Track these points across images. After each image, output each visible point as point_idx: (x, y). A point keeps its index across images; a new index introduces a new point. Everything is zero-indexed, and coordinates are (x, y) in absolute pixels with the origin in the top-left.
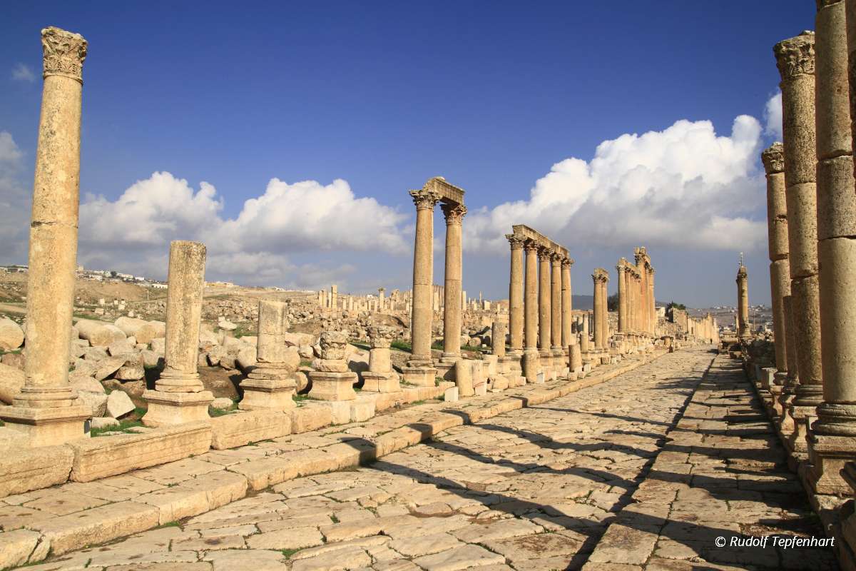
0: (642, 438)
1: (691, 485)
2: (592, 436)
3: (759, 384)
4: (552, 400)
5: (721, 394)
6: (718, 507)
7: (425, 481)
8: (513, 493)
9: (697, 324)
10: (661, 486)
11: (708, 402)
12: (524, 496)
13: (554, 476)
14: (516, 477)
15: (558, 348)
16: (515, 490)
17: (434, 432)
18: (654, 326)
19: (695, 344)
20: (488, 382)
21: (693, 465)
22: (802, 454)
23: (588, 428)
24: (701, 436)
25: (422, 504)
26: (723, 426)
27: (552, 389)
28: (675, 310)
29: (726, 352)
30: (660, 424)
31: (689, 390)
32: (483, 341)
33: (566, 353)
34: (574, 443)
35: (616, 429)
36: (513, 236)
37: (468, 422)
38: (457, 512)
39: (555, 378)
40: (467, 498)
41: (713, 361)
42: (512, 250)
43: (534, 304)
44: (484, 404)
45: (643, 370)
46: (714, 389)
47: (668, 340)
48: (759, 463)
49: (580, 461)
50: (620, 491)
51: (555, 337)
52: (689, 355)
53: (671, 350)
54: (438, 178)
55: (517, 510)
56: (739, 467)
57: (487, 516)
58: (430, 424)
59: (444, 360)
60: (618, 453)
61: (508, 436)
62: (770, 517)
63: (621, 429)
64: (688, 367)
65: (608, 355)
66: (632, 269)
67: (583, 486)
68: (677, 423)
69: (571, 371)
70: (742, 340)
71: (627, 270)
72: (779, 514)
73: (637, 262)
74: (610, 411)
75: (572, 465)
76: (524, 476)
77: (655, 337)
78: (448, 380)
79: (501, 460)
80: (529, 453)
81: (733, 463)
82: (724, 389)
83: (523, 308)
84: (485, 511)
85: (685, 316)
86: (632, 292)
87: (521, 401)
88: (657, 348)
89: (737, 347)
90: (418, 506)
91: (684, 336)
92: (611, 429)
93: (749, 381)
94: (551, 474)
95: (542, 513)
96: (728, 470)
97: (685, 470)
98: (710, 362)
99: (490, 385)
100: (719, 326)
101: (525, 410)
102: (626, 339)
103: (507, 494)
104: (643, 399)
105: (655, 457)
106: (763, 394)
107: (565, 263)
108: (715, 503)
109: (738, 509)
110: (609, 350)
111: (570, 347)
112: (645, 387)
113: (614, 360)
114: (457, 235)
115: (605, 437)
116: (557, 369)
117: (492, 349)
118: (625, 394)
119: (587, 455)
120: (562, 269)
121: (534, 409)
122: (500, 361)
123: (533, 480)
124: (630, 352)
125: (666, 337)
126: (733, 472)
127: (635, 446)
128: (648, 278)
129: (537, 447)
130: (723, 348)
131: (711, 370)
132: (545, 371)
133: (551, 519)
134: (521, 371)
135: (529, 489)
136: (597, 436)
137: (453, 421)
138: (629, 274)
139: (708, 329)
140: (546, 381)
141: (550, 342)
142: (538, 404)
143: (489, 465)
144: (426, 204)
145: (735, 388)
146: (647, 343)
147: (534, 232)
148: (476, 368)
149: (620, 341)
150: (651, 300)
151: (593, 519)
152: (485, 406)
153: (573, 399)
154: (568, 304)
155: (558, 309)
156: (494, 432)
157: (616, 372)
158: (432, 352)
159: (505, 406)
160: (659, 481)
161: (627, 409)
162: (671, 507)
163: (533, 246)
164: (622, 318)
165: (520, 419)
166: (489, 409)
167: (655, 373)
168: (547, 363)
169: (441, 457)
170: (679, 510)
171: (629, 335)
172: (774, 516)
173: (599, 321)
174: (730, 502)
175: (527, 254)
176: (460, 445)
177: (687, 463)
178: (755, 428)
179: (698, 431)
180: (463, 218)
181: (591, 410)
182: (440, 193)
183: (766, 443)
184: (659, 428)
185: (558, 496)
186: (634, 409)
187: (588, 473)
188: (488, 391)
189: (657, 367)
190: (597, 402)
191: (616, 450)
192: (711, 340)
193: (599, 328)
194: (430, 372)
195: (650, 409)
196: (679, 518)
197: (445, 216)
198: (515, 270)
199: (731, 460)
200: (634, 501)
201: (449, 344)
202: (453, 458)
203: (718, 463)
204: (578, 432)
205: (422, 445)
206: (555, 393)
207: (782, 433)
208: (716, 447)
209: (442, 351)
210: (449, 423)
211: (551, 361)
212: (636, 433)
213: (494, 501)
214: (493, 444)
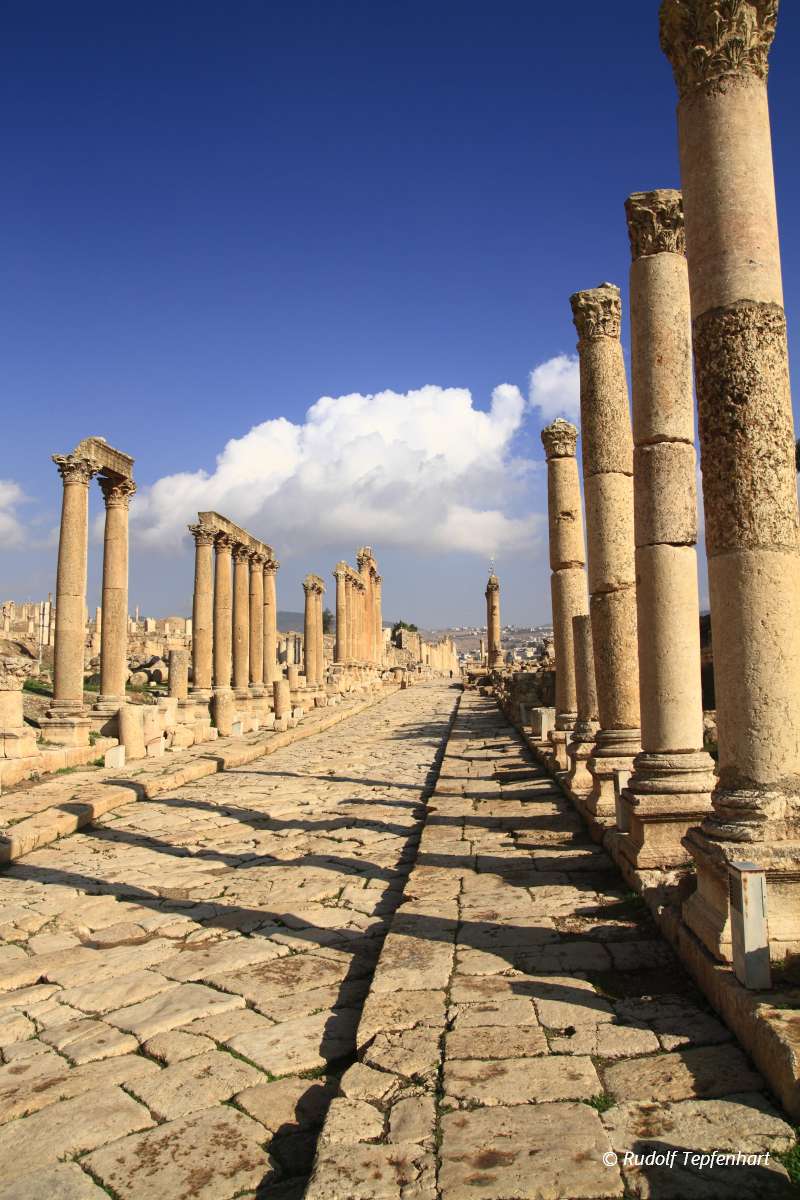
0: (392, 808)
1: (478, 871)
2: (325, 809)
3: (528, 730)
4: (256, 759)
5: (480, 743)
6: (519, 897)
7: (94, 891)
8: (232, 899)
9: (434, 650)
10: (438, 874)
11: (467, 755)
12: (249, 902)
13: (286, 870)
14: (230, 875)
15: (259, 686)
16: (233, 894)
17: (96, 815)
18: (380, 655)
19: (431, 677)
20: (166, 735)
21: (472, 843)
22: (607, 819)
23: (315, 797)
24: (470, 802)
25: (99, 927)
26: (494, 787)
27: (255, 744)
28: (405, 633)
29: (474, 688)
30: (410, 787)
31: (438, 740)
32: (151, 678)
33: (269, 692)
34: (301, 820)
35: (353, 797)
36: (199, 527)
37: (143, 797)
38: (155, 935)
39: (256, 729)
40: (166, 912)
41: (459, 699)
42: (197, 547)
43: (226, 623)
44: (163, 770)
45: (372, 713)
46: (472, 737)
47: (400, 672)
48: (554, 834)
49: (315, 845)
50: (380, 885)
51: (255, 671)
52: (426, 692)
53: (403, 686)
54: (97, 438)
55: (243, 924)
56: (531, 841)
57: (201, 938)
58: (87, 802)
59: (101, 706)
60: (366, 831)
61: (205, 814)
62: (585, 905)
63: (360, 797)
64: (429, 708)
65: (323, 695)
66: (355, 577)
67: (329, 881)
68: (435, 785)
69: (278, 718)
70: (494, 672)
71: (348, 578)
72: (595, 899)
73: (360, 568)
74: (340, 772)
75: (306, 853)
76: (240, 872)
77: (383, 669)
78: (107, 736)
79: (202, 851)
80: (240, 838)
81: (521, 836)
82: (482, 737)
83: (212, 630)
84: (198, 929)
85: (417, 641)
86: (353, 606)
87: (214, 764)
88: (385, 683)
89: (486, 681)
90: (92, 931)
91: (417, 667)
92: (346, 797)
93: (510, 724)
94: (281, 867)
95: (280, 926)
96: (519, 847)
97: (463, 850)
98: (455, 701)
99: (169, 741)
100: (459, 653)
101: (221, 776)
102: (346, 672)
103: (224, 902)
104: (380, 755)
105: (419, 834)
106: (536, 743)
107: (269, 566)
108: (514, 891)
109: (544, 897)
110: (325, 687)
111: (275, 684)
112: (379, 736)
113: (332, 701)
114: (122, 523)
115: (342, 808)
116: (258, 715)
117: (170, 689)
118: (354, 748)
119: (324, 837)
120: (264, 576)
121: (235, 774)
122: (182, 706)
123: (256, 877)
124: (352, 688)
125: (396, 668)
126: (524, 848)
127: (386, 821)
128: (374, 589)
129: (249, 829)
130: (469, 683)
131: (459, 712)
132: (243, 718)
133: (297, 933)
134: (210, 720)
135: (253, 891)
136: (330, 809)
137: (122, 798)
138: (351, 583)
139: (446, 657)
140: (244, 733)
141: (247, 678)
142: (237, 766)
143: (186, 860)
144: (78, 476)
145: (497, 735)
146: (372, 677)
147: (228, 522)
148: (149, 717)
149: (338, 675)
150: (377, 619)
151: (353, 928)
152: (165, 773)
153: (286, 757)
154: (272, 623)
155: (259, 631)
156: (184, 809)
157: (337, 717)
158: (85, 695)
159: (196, 770)
160: (434, 868)
161: (362, 768)
162: (459, 902)
163: (226, 542)
164: (342, 643)
165: (218, 789)
166: (172, 777)
167: (387, 718)
168: (244, 708)
169: (111, 852)
170: (471, 906)
171: (350, 666)
172: (591, 904)
173: (312, 647)
174: (532, 889)
175: (217, 553)
176: (137, 832)
177: (463, 840)
178: (536, 787)
179: (466, 796)
180: (131, 498)
181: (314, 772)
182: (100, 461)
183: (554, 806)
184: (410, 793)
185: (297, 899)
186: (372, 768)
187: (331, 863)
188: (166, 750)
189: (389, 710)
190: (318, 761)
191: (362, 827)
192: (451, 673)
193: (312, 657)
194: (82, 724)
195: (393, 767)
196: (474, 917)
197: (103, 496)
198: (201, 576)
199: (518, 832)
200: (408, 899)
201: (109, 682)
202: (129, 854)
203: (502, 837)
204: (303, 804)
205: (79, 836)
206: (259, 750)
207: (573, 794)
208: (494, 816)
209: (97, 694)
210: (116, 800)
211: (249, 704)
212: (382, 802)
213: (208, 915)
214: (186, 827)
